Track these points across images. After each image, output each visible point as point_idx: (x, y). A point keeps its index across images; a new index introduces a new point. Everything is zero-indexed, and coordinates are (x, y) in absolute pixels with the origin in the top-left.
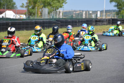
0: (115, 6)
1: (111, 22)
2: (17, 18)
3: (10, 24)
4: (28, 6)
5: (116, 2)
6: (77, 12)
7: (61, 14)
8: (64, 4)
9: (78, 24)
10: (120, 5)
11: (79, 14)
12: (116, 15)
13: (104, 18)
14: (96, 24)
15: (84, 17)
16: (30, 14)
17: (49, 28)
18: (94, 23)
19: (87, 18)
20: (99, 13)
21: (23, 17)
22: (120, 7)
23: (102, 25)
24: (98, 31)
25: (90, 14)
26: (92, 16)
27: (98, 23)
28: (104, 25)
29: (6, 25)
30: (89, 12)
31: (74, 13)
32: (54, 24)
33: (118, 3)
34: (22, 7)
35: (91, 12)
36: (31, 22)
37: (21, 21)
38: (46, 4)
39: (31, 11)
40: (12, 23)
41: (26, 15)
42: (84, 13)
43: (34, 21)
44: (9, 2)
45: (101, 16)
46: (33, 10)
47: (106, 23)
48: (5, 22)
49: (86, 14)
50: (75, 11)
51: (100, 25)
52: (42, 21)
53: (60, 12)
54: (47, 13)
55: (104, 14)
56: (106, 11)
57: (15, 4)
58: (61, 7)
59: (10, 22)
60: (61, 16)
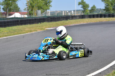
0: (82, 7)
1: (81, 17)
2: (22, 17)
3: (20, 21)
4: (29, 9)
5: (82, 5)
6: (58, 12)
7: (49, 14)
8: (50, 7)
9: (61, 19)
10: (85, 6)
11: (59, 13)
12: (82, 13)
13: (76, 15)
14: (72, 19)
15: (63, 15)
16: (30, 14)
17: (43, 22)
18: (71, 18)
19: (66, 15)
20: (72, 12)
21: (26, 16)
22: (85, 7)
23: (76, 19)
24: (74, 23)
25: (68, 13)
26: (68, 14)
27: (73, 18)
28: (77, 19)
29: (17, 22)
30: (66, 11)
31: (56, 12)
32: (46, 20)
33: (83, 5)
34: (25, 10)
35: (68, 12)
36: (32, 19)
37: (26, 19)
38: (39, 8)
39: (30, 12)
40: (21, 20)
41: (27, 15)
42: (63, 12)
43: (34, 18)
44: (16, 8)
45: (74, 14)
46: (31, 12)
47: (78, 18)
48: (16, 20)
49: (65, 13)
50: (57, 11)
51: (74, 19)
52: (39, 18)
53: (48, 12)
54: (40, 13)
55: (76, 12)
56: (77, 10)
57: (19, 8)
58: (48, 9)
59: (20, 20)
60: (49, 15)
